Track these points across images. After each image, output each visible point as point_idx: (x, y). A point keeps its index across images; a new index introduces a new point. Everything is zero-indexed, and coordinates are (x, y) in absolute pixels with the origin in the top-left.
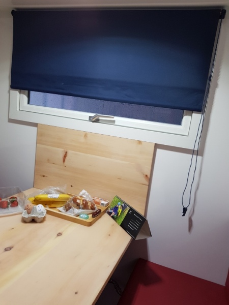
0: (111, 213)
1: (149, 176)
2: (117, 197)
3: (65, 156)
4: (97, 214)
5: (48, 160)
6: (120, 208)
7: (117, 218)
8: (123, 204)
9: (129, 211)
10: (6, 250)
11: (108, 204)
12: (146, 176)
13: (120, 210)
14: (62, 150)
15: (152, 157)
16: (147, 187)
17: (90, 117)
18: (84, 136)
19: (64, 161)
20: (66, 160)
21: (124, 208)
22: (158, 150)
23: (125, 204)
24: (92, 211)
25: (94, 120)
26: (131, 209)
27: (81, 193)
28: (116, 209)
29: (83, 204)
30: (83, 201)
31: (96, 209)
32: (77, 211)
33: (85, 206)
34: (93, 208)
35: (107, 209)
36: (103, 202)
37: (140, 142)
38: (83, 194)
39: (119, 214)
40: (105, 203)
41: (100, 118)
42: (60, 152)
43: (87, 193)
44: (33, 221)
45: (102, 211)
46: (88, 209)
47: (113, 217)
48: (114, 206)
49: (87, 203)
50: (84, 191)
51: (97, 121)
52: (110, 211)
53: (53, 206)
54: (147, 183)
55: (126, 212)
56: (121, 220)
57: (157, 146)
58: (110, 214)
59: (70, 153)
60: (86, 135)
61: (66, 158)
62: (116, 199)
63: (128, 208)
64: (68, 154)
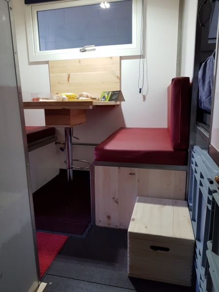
0: (102, 100)
5: (59, 83)
7: (105, 100)
8: (108, 93)
9: (111, 93)
12: (118, 77)
13: (106, 96)
17: (80, 50)
18: (78, 62)
19: (68, 81)
22: (122, 61)
25: (83, 51)
30: (85, 95)
37: (111, 58)
39: (106, 98)
42: (65, 75)
48: (103, 97)
54: (119, 81)
56: (108, 99)
57: (121, 58)
59: (72, 74)
60: (80, 61)
61: (70, 78)
62: (103, 93)
64: (70, 76)
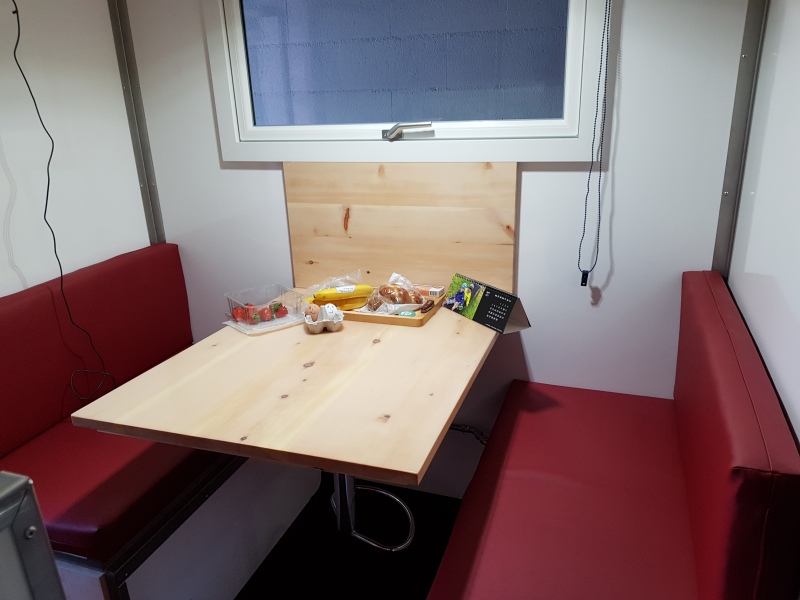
0: (453, 304)
1: (513, 227)
2: (457, 275)
3: (347, 218)
4: (429, 308)
5: (315, 231)
6: (468, 292)
7: (464, 310)
8: (472, 285)
9: (485, 293)
10: (306, 366)
11: (442, 292)
12: (508, 227)
13: (468, 296)
14: (340, 206)
15: (514, 191)
16: (512, 247)
17: (384, 132)
18: (377, 171)
19: (346, 227)
20: (349, 225)
21: (474, 291)
22: (525, 175)
23: (475, 282)
24: (418, 306)
25: (392, 136)
26: (488, 288)
27: (392, 279)
28: (460, 296)
29: (400, 295)
30: (399, 290)
31: (425, 301)
32: (393, 307)
33: (405, 299)
34: (419, 301)
35: (443, 300)
36: (433, 289)
37: (488, 165)
38: (396, 281)
39: (468, 303)
40: (438, 290)
41: (405, 131)
42: (336, 211)
43: (402, 278)
44: (326, 330)
45: (435, 303)
46: (411, 302)
47: (456, 310)
48: (455, 292)
49: (406, 293)
50: (395, 276)
51: (399, 137)
52: (448, 302)
53: (348, 306)
54: (511, 241)
55: (481, 295)
56: (473, 311)
57: (521, 167)
58: (449, 306)
59: (355, 209)
60: (381, 169)
61: (350, 220)
62: (457, 280)
63: (483, 289)
64: (352, 213)
